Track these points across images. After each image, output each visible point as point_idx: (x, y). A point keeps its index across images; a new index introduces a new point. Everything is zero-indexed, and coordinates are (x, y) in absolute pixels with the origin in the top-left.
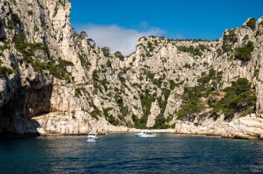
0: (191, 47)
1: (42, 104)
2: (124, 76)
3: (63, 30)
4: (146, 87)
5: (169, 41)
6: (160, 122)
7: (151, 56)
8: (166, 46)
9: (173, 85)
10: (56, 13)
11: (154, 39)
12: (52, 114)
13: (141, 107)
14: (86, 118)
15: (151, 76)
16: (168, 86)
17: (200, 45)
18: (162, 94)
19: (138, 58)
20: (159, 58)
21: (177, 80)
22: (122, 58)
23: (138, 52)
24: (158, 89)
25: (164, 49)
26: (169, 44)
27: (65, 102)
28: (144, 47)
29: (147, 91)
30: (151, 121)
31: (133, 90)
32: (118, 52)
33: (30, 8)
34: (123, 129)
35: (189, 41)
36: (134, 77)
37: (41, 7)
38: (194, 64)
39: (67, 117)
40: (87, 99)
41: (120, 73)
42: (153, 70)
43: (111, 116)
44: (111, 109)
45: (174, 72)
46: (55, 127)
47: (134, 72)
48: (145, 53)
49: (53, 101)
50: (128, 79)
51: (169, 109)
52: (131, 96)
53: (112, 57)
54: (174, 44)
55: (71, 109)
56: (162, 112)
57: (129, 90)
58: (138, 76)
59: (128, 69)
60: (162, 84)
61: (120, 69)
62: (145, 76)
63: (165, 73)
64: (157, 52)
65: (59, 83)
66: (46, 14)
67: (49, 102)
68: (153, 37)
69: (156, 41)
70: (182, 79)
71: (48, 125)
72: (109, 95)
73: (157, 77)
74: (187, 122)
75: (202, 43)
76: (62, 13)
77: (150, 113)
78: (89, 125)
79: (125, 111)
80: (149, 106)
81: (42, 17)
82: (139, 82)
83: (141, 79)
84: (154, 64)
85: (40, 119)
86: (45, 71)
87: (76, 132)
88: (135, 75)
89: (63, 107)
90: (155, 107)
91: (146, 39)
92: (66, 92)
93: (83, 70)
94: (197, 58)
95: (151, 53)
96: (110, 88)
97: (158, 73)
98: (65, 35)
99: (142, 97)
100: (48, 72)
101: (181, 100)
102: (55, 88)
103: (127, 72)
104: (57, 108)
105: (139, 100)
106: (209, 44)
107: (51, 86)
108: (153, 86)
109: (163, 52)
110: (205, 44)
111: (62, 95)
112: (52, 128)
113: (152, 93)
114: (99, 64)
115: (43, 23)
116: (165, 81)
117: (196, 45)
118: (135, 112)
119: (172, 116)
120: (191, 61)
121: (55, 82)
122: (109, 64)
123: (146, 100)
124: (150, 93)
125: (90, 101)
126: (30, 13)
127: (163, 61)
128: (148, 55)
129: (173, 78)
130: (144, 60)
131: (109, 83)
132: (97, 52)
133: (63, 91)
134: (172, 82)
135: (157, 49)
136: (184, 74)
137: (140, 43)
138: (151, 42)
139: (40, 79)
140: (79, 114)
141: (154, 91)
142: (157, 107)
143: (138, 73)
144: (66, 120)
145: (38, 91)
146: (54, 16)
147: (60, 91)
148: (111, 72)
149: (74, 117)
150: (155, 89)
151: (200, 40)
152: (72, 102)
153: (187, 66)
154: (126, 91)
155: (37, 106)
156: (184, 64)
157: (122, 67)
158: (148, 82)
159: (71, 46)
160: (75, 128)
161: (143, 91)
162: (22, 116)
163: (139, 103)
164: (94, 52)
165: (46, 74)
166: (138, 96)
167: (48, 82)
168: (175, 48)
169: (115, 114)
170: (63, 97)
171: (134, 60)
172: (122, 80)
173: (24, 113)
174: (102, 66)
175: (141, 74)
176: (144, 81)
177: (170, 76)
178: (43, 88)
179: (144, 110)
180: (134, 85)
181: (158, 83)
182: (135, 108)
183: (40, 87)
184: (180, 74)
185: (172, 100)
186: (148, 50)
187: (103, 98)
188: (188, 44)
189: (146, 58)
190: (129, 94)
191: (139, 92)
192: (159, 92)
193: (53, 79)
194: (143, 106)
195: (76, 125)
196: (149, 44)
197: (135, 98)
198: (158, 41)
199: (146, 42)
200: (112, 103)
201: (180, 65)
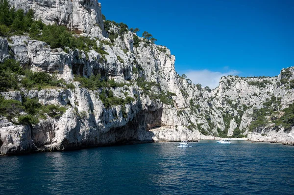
0: (258, 82)
1: (156, 121)
2: (212, 102)
3: (170, 73)
4: (226, 109)
5: (242, 78)
6: (237, 133)
7: (230, 89)
8: (240, 82)
9: (245, 108)
10: (165, 63)
11: (231, 78)
12: (162, 128)
13: (223, 123)
14: (185, 130)
15: (230, 102)
16: (242, 108)
17: (264, 81)
18: (238, 114)
19: (221, 90)
20: (235, 90)
21: (248, 104)
22: (210, 91)
23: (221, 86)
24: (235, 111)
25: (238, 84)
26: (242, 80)
27: (171, 119)
28: (225, 83)
29: (227, 112)
30: (230, 132)
31: (217, 111)
32: (207, 87)
33: (148, 60)
34: (211, 138)
35: (256, 78)
36: (218, 103)
37: (156, 59)
38: (260, 93)
39: (172, 130)
40: (186, 118)
41: (209, 101)
42: (231, 98)
43: (203, 129)
44: (203, 124)
45: (246, 99)
46: (165, 136)
47: (218, 100)
48: (225, 87)
49: (163, 119)
50: (214, 104)
51: (243, 124)
52: (216, 116)
53: (203, 90)
54: (245, 80)
55: (175, 124)
56: (238, 126)
57: (215, 111)
58: (221, 102)
59: (214, 98)
60: (238, 107)
61: (209, 98)
62: (226, 102)
63: (240, 100)
64: (233, 86)
65: (167, 107)
66: (159, 64)
67: (160, 119)
68: (231, 76)
69: (232, 79)
70: (252, 104)
71: (160, 135)
72: (201, 115)
73: (234, 103)
74: (256, 133)
75: (265, 79)
76: (169, 63)
77: (230, 127)
78: (187, 135)
79: (212, 126)
80: (229, 122)
81: (156, 66)
82: (222, 106)
83: (223, 104)
84: (232, 94)
85: (154, 131)
86: (157, 100)
87: (178, 140)
88: (219, 101)
89: (170, 123)
90: (233, 123)
91: (225, 78)
92: (171, 113)
93: (183, 99)
94: (262, 89)
95: (229, 87)
96: (202, 111)
97: (235, 100)
98: (171, 77)
99: (224, 116)
100: (160, 100)
101: (251, 118)
102: (164, 111)
103: (213, 100)
104: (166, 124)
105: (222, 118)
106: (271, 79)
107: (161, 109)
108: (231, 109)
109: (238, 86)
110: (268, 79)
111: (169, 115)
112: (162, 137)
113: (231, 114)
114: (194, 95)
115: (157, 70)
116: (240, 105)
117: (261, 80)
118: (220, 127)
119: (245, 129)
120: (258, 91)
121: (164, 107)
122: (201, 95)
123: (227, 118)
124: (229, 113)
125: (188, 119)
126: (149, 63)
127: (238, 92)
128: (228, 88)
129: (246, 103)
130: (225, 91)
131: (201, 107)
132: (193, 87)
133: (169, 113)
134: (244, 106)
135: (233, 84)
136: (253, 100)
137: (222, 80)
138: (229, 79)
139: (154, 105)
140: (180, 127)
141: (232, 112)
142: (235, 123)
143: (221, 100)
144: (172, 131)
145: (153, 112)
146: (164, 65)
147: (167, 112)
148: (202, 100)
149: (176, 130)
150: (233, 111)
151: (264, 77)
152: (175, 119)
153: (255, 95)
154: (213, 112)
155: (152, 122)
156: (253, 94)
157: (210, 97)
158: (228, 106)
159: (175, 84)
160: (177, 137)
161: (224, 112)
162: (143, 129)
163: (222, 120)
164: (191, 87)
165: (158, 102)
166: (221, 116)
167: (159, 107)
168: (246, 83)
169: (205, 127)
170: (169, 116)
171: (218, 92)
172: (210, 105)
173: (144, 127)
174: (197, 97)
175: (223, 101)
176: (225, 106)
177: (243, 102)
178: (156, 110)
179: (225, 125)
180: (218, 108)
181: (235, 106)
182: (220, 123)
183: (154, 110)
184: (250, 100)
185: (245, 118)
186: (227, 85)
187: (197, 117)
188: (255, 80)
189: (226, 90)
190: (215, 114)
191: (222, 113)
192: (236, 113)
193: (162, 105)
194: (225, 122)
195: (178, 135)
196: (228, 81)
197: (219, 117)
198: (234, 79)
199: (226, 80)
200: (203, 120)
201: (250, 94)
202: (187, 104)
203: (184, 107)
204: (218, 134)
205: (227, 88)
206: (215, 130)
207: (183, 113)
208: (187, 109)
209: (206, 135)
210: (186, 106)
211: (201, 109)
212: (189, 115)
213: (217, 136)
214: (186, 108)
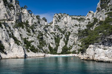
0: (77, 18)
2: (47, 29)
4: (57, 34)
6: (65, 50)
7: (60, 21)
8: (66, 17)
9: (69, 33)
11: (61, 14)
13: (55, 43)
15: (60, 29)
18: (65, 37)
19: (54, 22)
20: (63, 22)
21: (72, 32)
23: (54, 19)
25: (65, 18)
26: (68, 16)
28: (57, 18)
29: (58, 36)
30: (60, 50)
31: (51, 35)
32: (44, 18)
34: (41, 55)
35: (76, 16)
36: (52, 30)
38: (79, 24)
40: (8, 31)
41: (45, 27)
42: (61, 27)
43: (33, 46)
44: (33, 41)
45: (70, 28)
47: (52, 27)
48: (57, 20)
50: (49, 30)
51: (70, 43)
52: (50, 38)
53: (41, 20)
54: (70, 16)
56: (66, 44)
57: (49, 34)
58: (54, 29)
59: (49, 26)
60: (65, 33)
61: (45, 25)
62: (57, 29)
63: (66, 28)
64: (62, 20)
75: (81, 17)
77: (59, 46)
80: (59, 42)
82: (54, 32)
83: (55, 30)
84: (61, 25)
88: (52, 28)
90: (62, 43)
91: (57, 15)
94: (80, 22)
95: (60, 20)
97: (63, 29)
99: (55, 39)
103: (48, 27)
106: (85, 17)
108: (61, 34)
109: (65, 19)
110: (83, 17)
113: (60, 37)
114: (33, 21)
116: (66, 32)
117: (79, 18)
119: (72, 47)
120: (78, 23)
122: (39, 22)
123: (57, 40)
124: (59, 37)
125: (10, 33)
127: (65, 23)
129: (70, 31)
130: (57, 23)
132: (33, 16)
135: (62, 18)
136: (75, 29)
137: (55, 16)
138: (60, 15)
141: (61, 36)
148: (40, 26)
150: (62, 35)
153: (76, 25)
154: (47, 35)
156: (75, 25)
157: (46, 25)
161: (56, 36)
163: (54, 41)
164: (32, 16)
168: (71, 18)
169: (35, 45)
174: (35, 23)
175: (55, 28)
176: (57, 31)
177: (68, 30)
179: (56, 45)
180: (52, 33)
182: (52, 43)
184: (73, 29)
186: (59, 19)
187: (28, 35)
189: (57, 22)
190: (49, 36)
191: (54, 36)
194: (56, 43)
196: (59, 16)
197: (52, 38)
198: (63, 15)
199: (58, 16)
200: (34, 38)
201: (73, 25)
202: (10, 16)
203: (6, 18)
204: (49, 51)
205: (58, 21)
206: (46, 48)
207: (3, 26)
208: (10, 22)
209: (35, 52)
210: (9, 17)
211: (35, 30)
212: (12, 28)
213: (48, 53)
214: (9, 20)
